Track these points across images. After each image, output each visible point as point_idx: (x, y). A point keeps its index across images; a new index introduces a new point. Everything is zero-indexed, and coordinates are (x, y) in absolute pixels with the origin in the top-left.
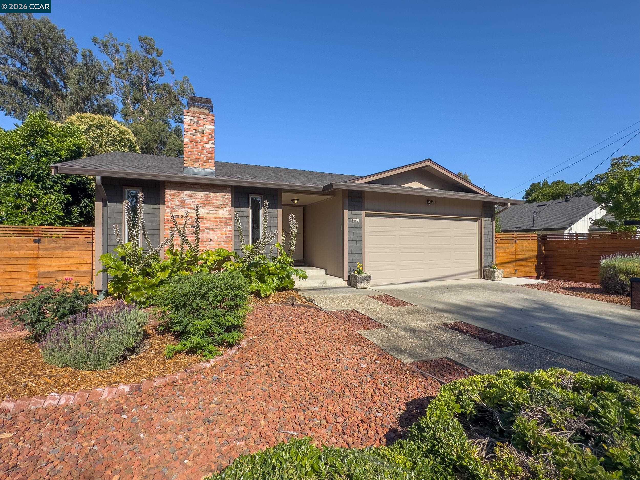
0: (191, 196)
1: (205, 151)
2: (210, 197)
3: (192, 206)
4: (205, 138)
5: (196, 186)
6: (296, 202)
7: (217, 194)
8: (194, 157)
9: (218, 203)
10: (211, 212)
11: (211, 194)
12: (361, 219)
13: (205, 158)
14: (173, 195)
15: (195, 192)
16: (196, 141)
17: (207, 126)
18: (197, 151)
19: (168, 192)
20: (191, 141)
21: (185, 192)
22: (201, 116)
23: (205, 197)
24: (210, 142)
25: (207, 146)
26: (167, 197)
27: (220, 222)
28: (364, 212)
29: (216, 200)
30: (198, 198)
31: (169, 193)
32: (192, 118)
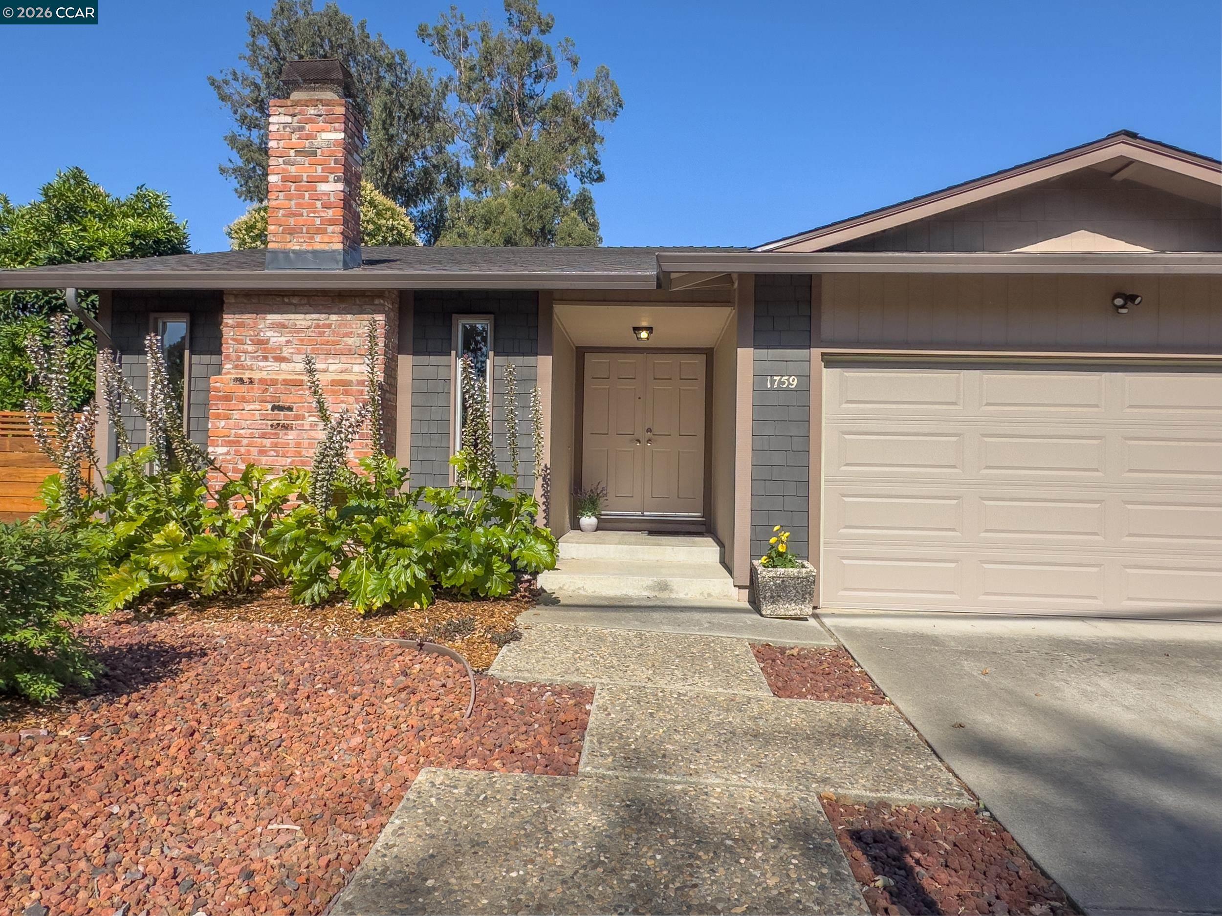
0: (284, 326)
1: (319, 204)
2: (329, 326)
3: (285, 354)
4: (319, 168)
5: (295, 300)
6: (644, 335)
7: (349, 317)
8: (292, 221)
9: (350, 341)
10: (332, 368)
11: (334, 317)
12: (805, 378)
13: (318, 221)
14: (240, 325)
15: (292, 316)
16: (296, 180)
17: (325, 136)
18: (299, 205)
19: (229, 319)
20: (285, 180)
21: (269, 316)
22: (312, 111)
23: (318, 326)
24: (331, 177)
25: (323, 187)
26: (228, 333)
27: (346, 393)
28: (816, 352)
29: (347, 335)
30: (300, 330)
31: (230, 322)
32: (289, 119)
